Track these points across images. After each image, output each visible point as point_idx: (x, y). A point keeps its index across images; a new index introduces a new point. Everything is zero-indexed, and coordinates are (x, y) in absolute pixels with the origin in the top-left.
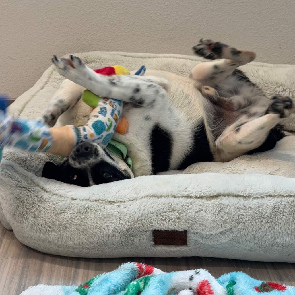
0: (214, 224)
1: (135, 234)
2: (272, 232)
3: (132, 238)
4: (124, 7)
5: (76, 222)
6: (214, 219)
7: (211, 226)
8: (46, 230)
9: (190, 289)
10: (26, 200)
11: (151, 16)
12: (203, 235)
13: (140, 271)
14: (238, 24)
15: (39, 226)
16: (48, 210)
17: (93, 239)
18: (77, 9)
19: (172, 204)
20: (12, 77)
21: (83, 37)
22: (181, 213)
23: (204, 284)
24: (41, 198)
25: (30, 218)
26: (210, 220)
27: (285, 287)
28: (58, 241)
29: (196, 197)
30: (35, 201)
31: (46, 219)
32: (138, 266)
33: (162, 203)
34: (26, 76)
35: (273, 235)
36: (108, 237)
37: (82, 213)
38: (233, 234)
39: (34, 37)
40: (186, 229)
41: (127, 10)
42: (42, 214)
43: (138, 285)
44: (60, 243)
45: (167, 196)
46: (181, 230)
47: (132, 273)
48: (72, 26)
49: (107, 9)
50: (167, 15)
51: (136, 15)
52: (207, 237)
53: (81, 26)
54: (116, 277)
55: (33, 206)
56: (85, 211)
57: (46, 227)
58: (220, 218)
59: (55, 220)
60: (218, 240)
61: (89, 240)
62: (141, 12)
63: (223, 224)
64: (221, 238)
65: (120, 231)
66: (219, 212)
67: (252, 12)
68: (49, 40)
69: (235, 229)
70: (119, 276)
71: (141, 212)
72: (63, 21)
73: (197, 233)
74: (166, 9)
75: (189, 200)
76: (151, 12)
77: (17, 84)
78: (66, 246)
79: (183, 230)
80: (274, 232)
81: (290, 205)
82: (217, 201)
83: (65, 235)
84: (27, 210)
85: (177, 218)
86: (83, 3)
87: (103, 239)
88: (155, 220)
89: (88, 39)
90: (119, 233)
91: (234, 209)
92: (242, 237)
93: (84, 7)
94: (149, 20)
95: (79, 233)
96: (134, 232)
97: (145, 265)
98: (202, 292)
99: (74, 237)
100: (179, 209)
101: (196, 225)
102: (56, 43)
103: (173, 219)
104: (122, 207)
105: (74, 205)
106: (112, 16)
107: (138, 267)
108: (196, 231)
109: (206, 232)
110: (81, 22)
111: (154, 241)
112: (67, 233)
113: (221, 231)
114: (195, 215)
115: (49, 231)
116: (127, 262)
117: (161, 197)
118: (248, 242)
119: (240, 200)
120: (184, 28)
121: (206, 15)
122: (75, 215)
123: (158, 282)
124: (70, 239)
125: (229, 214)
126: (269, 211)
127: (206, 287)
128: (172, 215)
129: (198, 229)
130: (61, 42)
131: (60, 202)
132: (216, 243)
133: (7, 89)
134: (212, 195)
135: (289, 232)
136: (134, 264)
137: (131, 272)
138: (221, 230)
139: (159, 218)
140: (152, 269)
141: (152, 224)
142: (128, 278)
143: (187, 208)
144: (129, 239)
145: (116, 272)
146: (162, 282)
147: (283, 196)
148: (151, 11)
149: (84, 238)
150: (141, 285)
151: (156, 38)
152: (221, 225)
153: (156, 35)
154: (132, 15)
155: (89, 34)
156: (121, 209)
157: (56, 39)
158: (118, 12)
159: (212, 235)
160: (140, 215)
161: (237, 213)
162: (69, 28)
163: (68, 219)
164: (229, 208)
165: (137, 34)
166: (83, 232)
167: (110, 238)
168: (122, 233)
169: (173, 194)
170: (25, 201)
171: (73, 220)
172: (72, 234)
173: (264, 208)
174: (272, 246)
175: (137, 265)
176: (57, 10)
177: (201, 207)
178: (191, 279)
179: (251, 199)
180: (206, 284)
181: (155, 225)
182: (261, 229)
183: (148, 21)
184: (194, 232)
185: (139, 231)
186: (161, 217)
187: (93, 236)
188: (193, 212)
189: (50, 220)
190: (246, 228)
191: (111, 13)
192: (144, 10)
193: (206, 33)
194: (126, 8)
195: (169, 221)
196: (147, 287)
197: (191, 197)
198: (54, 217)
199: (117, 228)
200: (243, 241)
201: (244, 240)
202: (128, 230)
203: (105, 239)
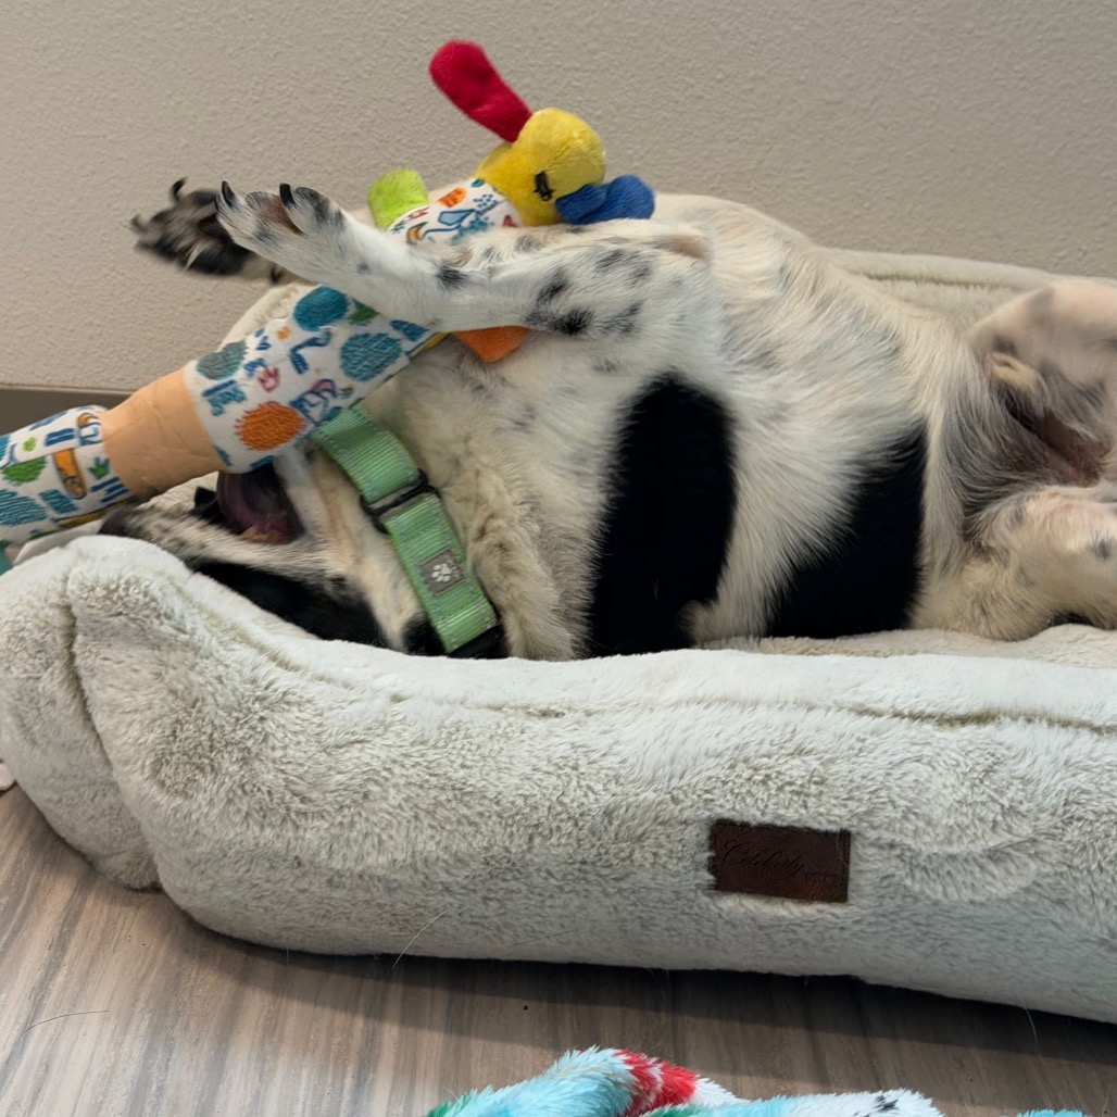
0: (966, 814)
1: (640, 831)
3: (624, 845)
4: (585, 44)
5: (407, 777)
6: (966, 796)
7: (951, 822)
8: (288, 809)
10: (213, 694)
11: (692, 81)
12: (917, 854)
13: (641, 1087)
14: (1038, 128)
15: (259, 795)
16: (295, 733)
17: (470, 845)
18: (400, 44)
19: (798, 729)
20: (133, 304)
21: (416, 157)
22: (832, 761)
24: (266, 688)
25: (226, 764)
26: (950, 798)
28: (330, 853)
29: (897, 714)
30: (246, 699)
31: (290, 767)
32: (631, 1067)
34: (186, 302)
36: (531, 838)
37: (431, 742)
38: (1039, 863)
39: (225, 148)
40: (845, 825)
41: (595, 58)
42: (273, 749)
44: (337, 864)
45: (779, 703)
46: (825, 826)
47: (604, 1094)
48: (376, 111)
49: (519, 50)
50: (753, 80)
51: (633, 76)
52: (930, 868)
53: (410, 111)
54: (542, 1104)
55: (238, 719)
56: (444, 735)
57: (288, 797)
58: (993, 794)
59: (323, 769)
60: (976, 884)
61: (455, 847)
62: (653, 66)
63: (1000, 818)
64: (989, 879)
65: (577, 816)
66: (989, 770)
67: (1095, 80)
68: (282, 162)
69: (1050, 842)
70: (555, 1102)
71: (671, 749)
72: (340, 89)
73: (892, 846)
74: (751, 56)
75: (868, 723)
76: (690, 65)
77: (149, 335)
78: (361, 876)
79: (834, 828)
82: (982, 731)
83: (358, 827)
84: (215, 735)
85: (815, 779)
86: (423, 23)
87: (507, 843)
88: (725, 783)
89: (435, 166)
90: (576, 824)
91: (1051, 766)
92: (1075, 879)
93: (425, 39)
94: (682, 99)
95: (416, 817)
96: (636, 822)
97: (658, 1062)
99: (393, 833)
100: (823, 747)
101: (890, 812)
102: (309, 177)
103: (799, 782)
105: (400, 717)
106: (533, 76)
107: (632, 1072)
108: (887, 837)
109: (930, 845)
110: (411, 95)
111: (713, 867)
112: (367, 819)
113: (992, 844)
114: (888, 774)
115: (298, 813)
116: (588, 1048)
117: (755, 704)
118: (1102, 905)
119: (1074, 737)
120: (820, 136)
121: (908, 86)
122: (403, 750)
124: (381, 842)
125: (1029, 781)
128: (796, 769)
129: (897, 829)
130: (330, 174)
131: (344, 705)
132: (967, 894)
133: (110, 349)
134: (963, 712)
136: (616, 1055)
137: (604, 1090)
138: (993, 842)
139: (739, 776)
140: (688, 1082)
141: (709, 796)
142: (592, 1112)
143: (858, 745)
144: (613, 849)
145: (539, 1086)
148: (689, 60)
149: (432, 837)
151: (706, 170)
152: (994, 821)
153: (706, 158)
154: (613, 78)
155: (441, 146)
156: (589, 734)
157: (311, 162)
158: (558, 63)
159: (952, 857)
160: (666, 757)
161: (1062, 779)
162: (362, 119)
163: (376, 764)
164: (1028, 761)
165: (630, 152)
166: (430, 813)
167: (537, 840)
168: (586, 825)
169: (802, 696)
170: (210, 700)
171: (397, 769)
172: (389, 824)
175: (629, 1062)
176: (319, 47)
177: (914, 749)
181: (722, 801)
183: (677, 102)
184: (879, 839)
185: (656, 819)
186: (747, 772)
187: (469, 829)
188: (883, 761)
189: (306, 768)
190: (1098, 844)
191: (532, 66)
192: (665, 56)
193: (907, 157)
194: (593, 46)
195: (780, 788)
197: (877, 714)
198: (323, 757)
199: (566, 800)
200: (1078, 896)
201: (1084, 891)
202: (612, 812)
203: (517, 845)
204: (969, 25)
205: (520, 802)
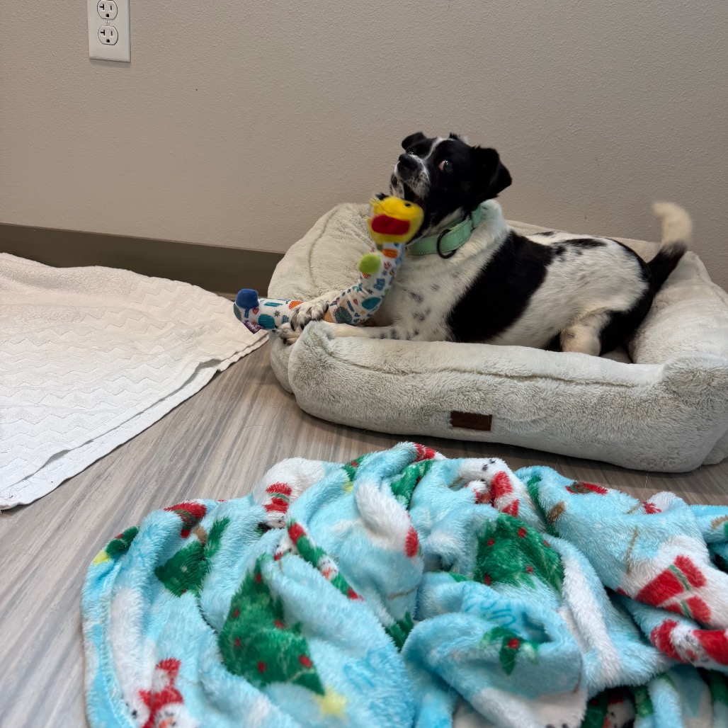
0: (526, 410)
1: (431, 413)
2: (595, 425)
3: (427, 417)
5: (363, 394)
6: (526, 405)
7: (522, 413)
8: (330, 399)
9: (483, 480)
12: (511, 422)
13: (420, 454)
15: (321, 394)
16: (332, 378)
17: (382, 415)
19: (477, 382)
22: (487, 394)
23: (501, 476)
24: (324, 362)
25: (312, 384)
26: (522, 405)
27: (606, 490)
28: (342, 413)
29: (507, 376)
30: (318, 365)
31: (330, 388)
32: (417, 448)
33: (465, 379)
35: (595, 429)
38: (547, 424)
40: (491, 413)
42: (325, 381)
43: (417, 470)
44: (345, 416)
45: (471, 372)
46: (485, 414)
52: (515, 425)
54: (392, 457)
55: (315, 371)
57: (330, 396)
58: (534, 404)
59: (340, 390)
60: (528, 429)
61: (378, 415)
63: (536, 411)
64: (532, 428)
65: (413, 408)
66: (533, 396)
69: (550, 418)
70: (396, 456)
71: (440, 388)
73: (504, 419)
75: (498, 380)
78: (352, 418)
79: (487, 414)
80: (598, 426)
81: (621, 396)
82: (532, 383)
83: (350, 407)
85: (482, 399)
87: (393, 415)
88: (456, 400)
90: (413, 410)
91: (552, 395)
92: (557, 428)
95: (367, 406)
96: (430, 411)
97: (425, 447)
98: (498, 486)
99: (360, 409)
100: (485, 389)
101: (504, 410)
103: (477, 400)
104: (418, 379)
108: (503, 417)
109: (515, 419)
111: (452, 422)
112: (352, 405)
113: (533, 418)
114: (504, 398)
115: (333, 401)
116: (405, 441)
117: (464, 372)
118: (564, 435)
119: (559, 384)
123: (442, 469)
124: (356, 411)
125: (545, 399)
126: (595, 400)
127: (503, 480)
128: (477, 396)
129: (506, 415)
132: (525, 432)
134: (526, 375)
135: (615, 428)
136: (413, 444)
137: (409, 454)
139: (460, 398)
140: (433, 453)
141: (451, 404)
142: (406, 459)
143: (495, 388)
144: (423, 418)
145: (391, 452)
146: (447, 470)
147: (613, 385)
149: (371, 412)
150: (422, 470)
152: (534, 412)
156: (416, 382)
159: (521, 422)
160: (438, 391)
161: (555, 399)
163: (354, 390)
164: (545, 392)
166: (371, 405)
167: (401, 414)
168: (415, 411)
169: (479, 370)
171: (361, 391)
173: (589, 396)
174: (592, 441)
175: (416, 446)
177: (512, 389)
178: (485, 468)
179: (573, 385)
180: (504, 476)
181: (455, 406)
182: (581, 421)
184: (500, 417)
185: (436, 410)
186: (463, 397)
187: (382, 411)
188: (502, 394)
189: (335, 389)
190: (564, 419)
195: (472, 402)
196: (428, 473)
197: (500, 376)
199: (410, 404)
200: (557, 433)
201: (559, 431)
202: (423, 408)
203: (396, 416)
204: (522, 154)
205: (396, 404)
